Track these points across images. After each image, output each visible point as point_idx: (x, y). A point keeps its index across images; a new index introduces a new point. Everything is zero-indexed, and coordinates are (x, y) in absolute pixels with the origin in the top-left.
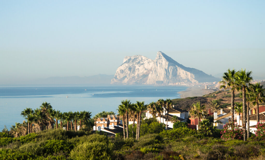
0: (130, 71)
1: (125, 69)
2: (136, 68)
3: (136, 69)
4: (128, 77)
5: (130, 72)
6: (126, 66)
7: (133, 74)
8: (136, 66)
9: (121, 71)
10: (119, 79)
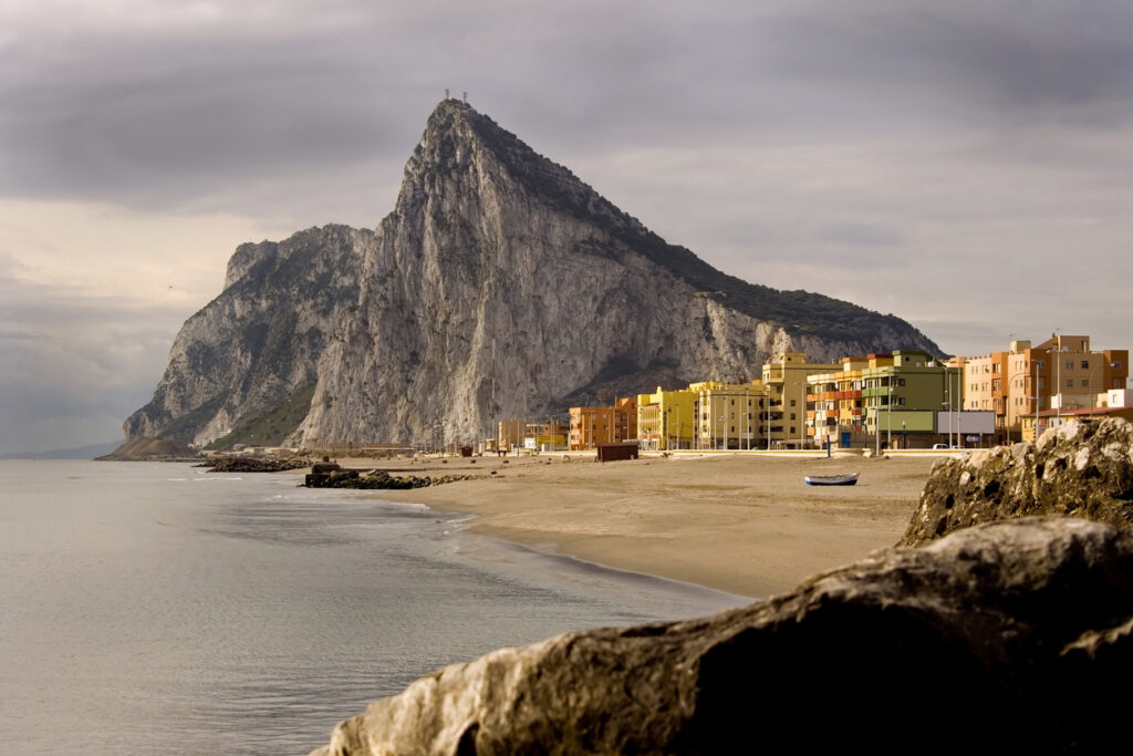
0: (256, 356)
1: (229, 342)
2: (303, 328)
3: (300, 337)
4: (236, 400)
5: (254, 362)
6: (232, 316)
7: (272, 376)
8: (298, 309)
9: (196, 358)
10: (174, 413)
